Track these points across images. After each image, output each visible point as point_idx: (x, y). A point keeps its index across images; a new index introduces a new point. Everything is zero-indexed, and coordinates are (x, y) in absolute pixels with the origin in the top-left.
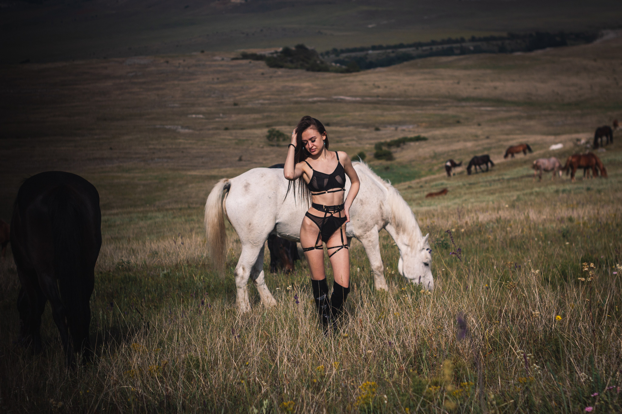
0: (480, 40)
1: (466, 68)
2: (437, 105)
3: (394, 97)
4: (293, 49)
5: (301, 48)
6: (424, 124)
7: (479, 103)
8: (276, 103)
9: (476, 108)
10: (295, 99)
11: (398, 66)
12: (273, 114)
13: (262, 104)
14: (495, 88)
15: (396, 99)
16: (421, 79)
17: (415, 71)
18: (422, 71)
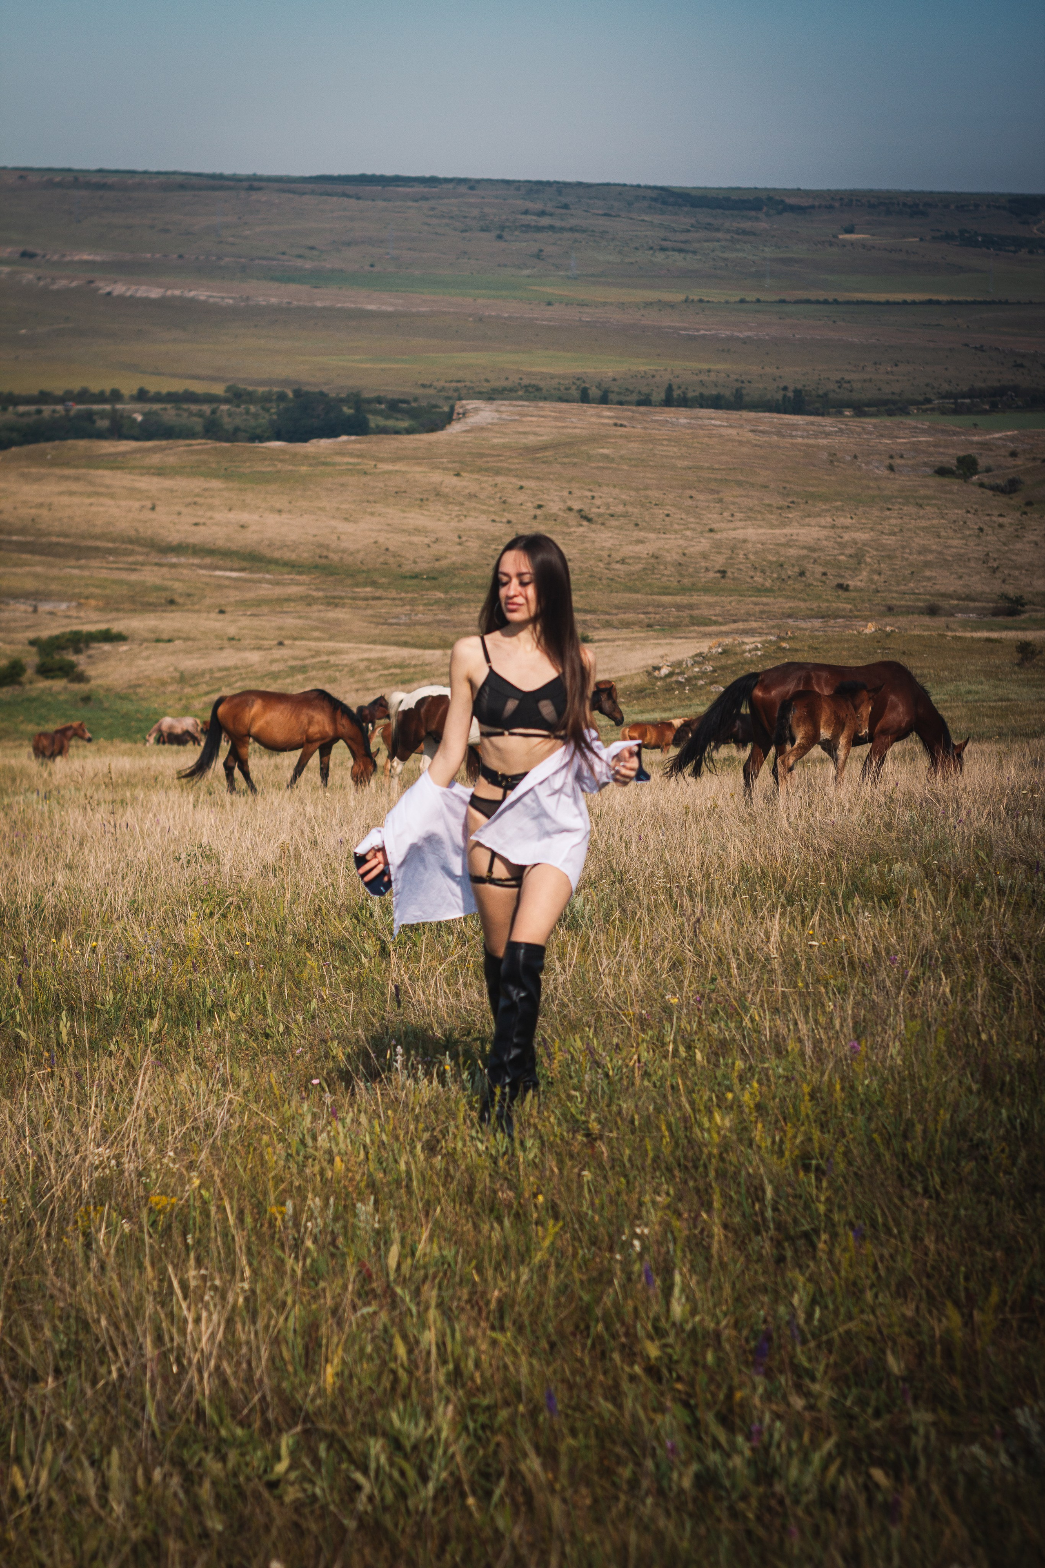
0: (158, 398)
2: (110, 559)
3: (10, 533)
6: (93, 602)
7: (208, 561)
9: (202, 572)
14: (243, 527)
15: (16, 538)
16: (61, 493)
17: (43, 471)
18: (58, 471)
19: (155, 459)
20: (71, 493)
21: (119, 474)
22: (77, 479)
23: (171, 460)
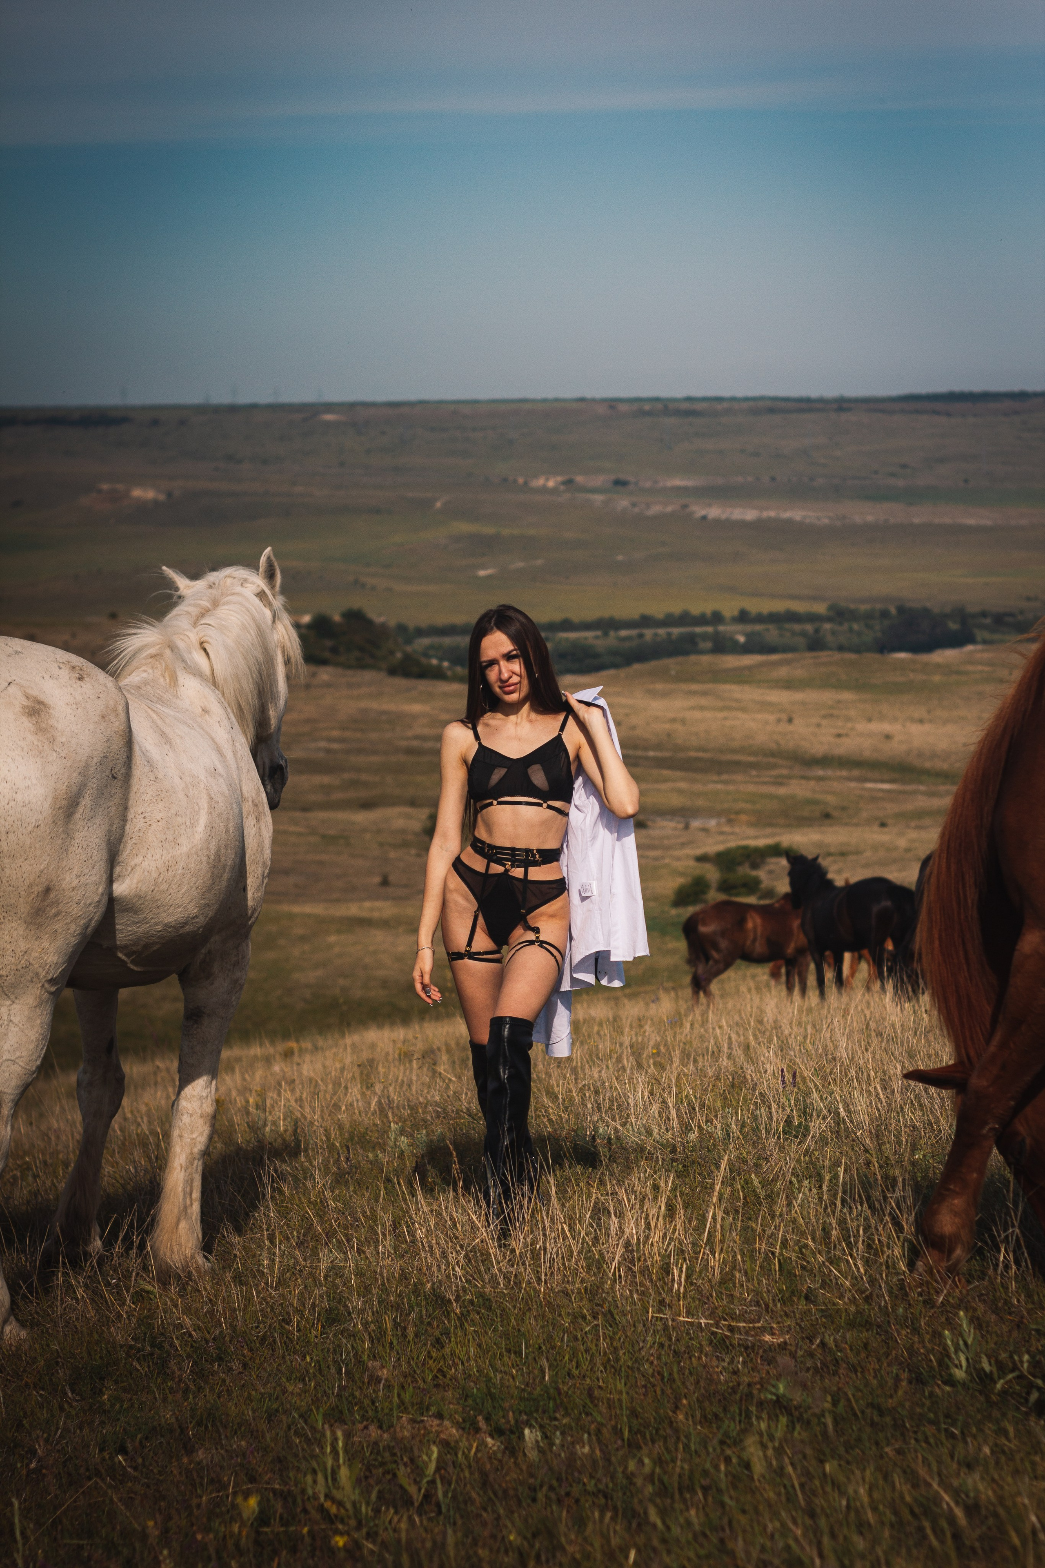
0: (760, 619)
1: (789, 685)
2: (754, 773)
3: (646, 749)
4: (337, 618)
5: (355, 617)
6: (744, 818)
7: (856, 773)
8: (360, 751)
9: (853, 784)
10: (404, 743)
11: (623, 673)
12: (364, 777)
13: (328, 751)
14: (888, 737)
15: (651, 754)
16: (692, 708)
17: (669, 686)
18: (684, 687)
19: (783, 672)
20: (702, 708)
21: (747, 688)
22: (705, 694)
23: (799, 673)
